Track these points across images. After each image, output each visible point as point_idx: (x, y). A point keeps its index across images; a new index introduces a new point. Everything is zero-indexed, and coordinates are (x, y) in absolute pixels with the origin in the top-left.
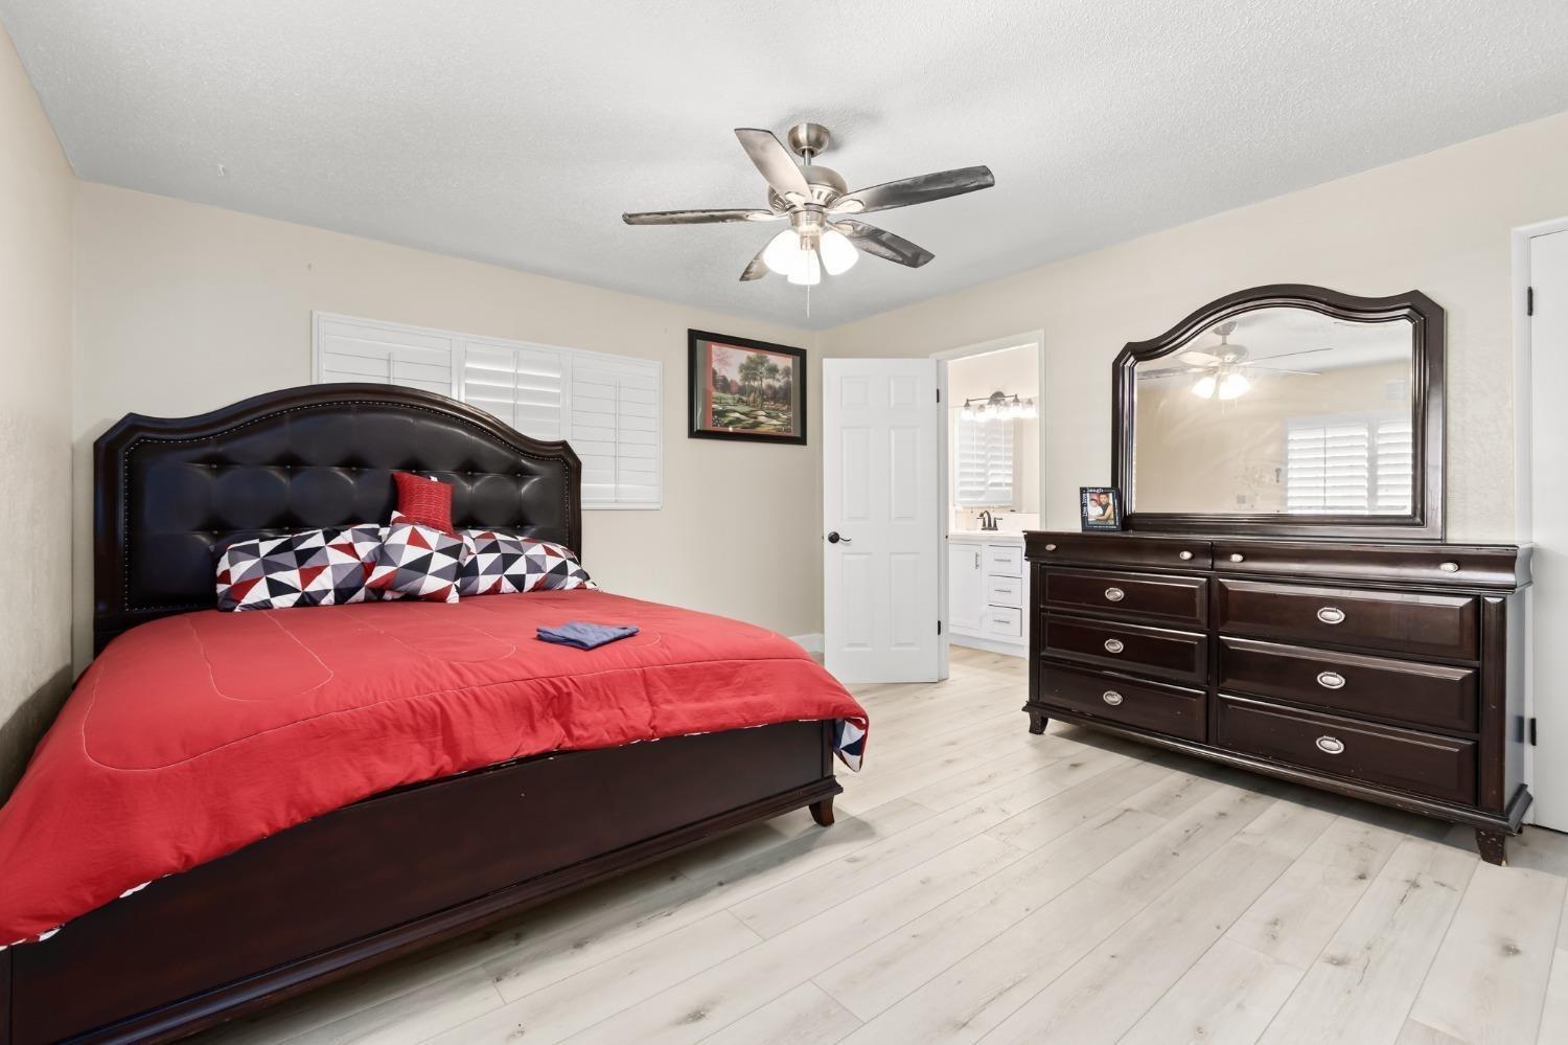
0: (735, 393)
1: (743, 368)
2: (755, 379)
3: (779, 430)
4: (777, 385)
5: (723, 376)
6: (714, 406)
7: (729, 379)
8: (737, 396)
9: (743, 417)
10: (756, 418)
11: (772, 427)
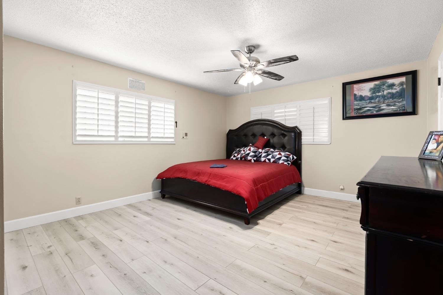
0: (367, 100)
1: (371, 90)
2: (379, 92)
3: (395, 111)
4: (394, 91)
5: (360, 95)
6: (355, 107)
7: (363, 96)
8: (368, 101)
9: (371, 109)
10: (380, 108)
11: (391, 110)
